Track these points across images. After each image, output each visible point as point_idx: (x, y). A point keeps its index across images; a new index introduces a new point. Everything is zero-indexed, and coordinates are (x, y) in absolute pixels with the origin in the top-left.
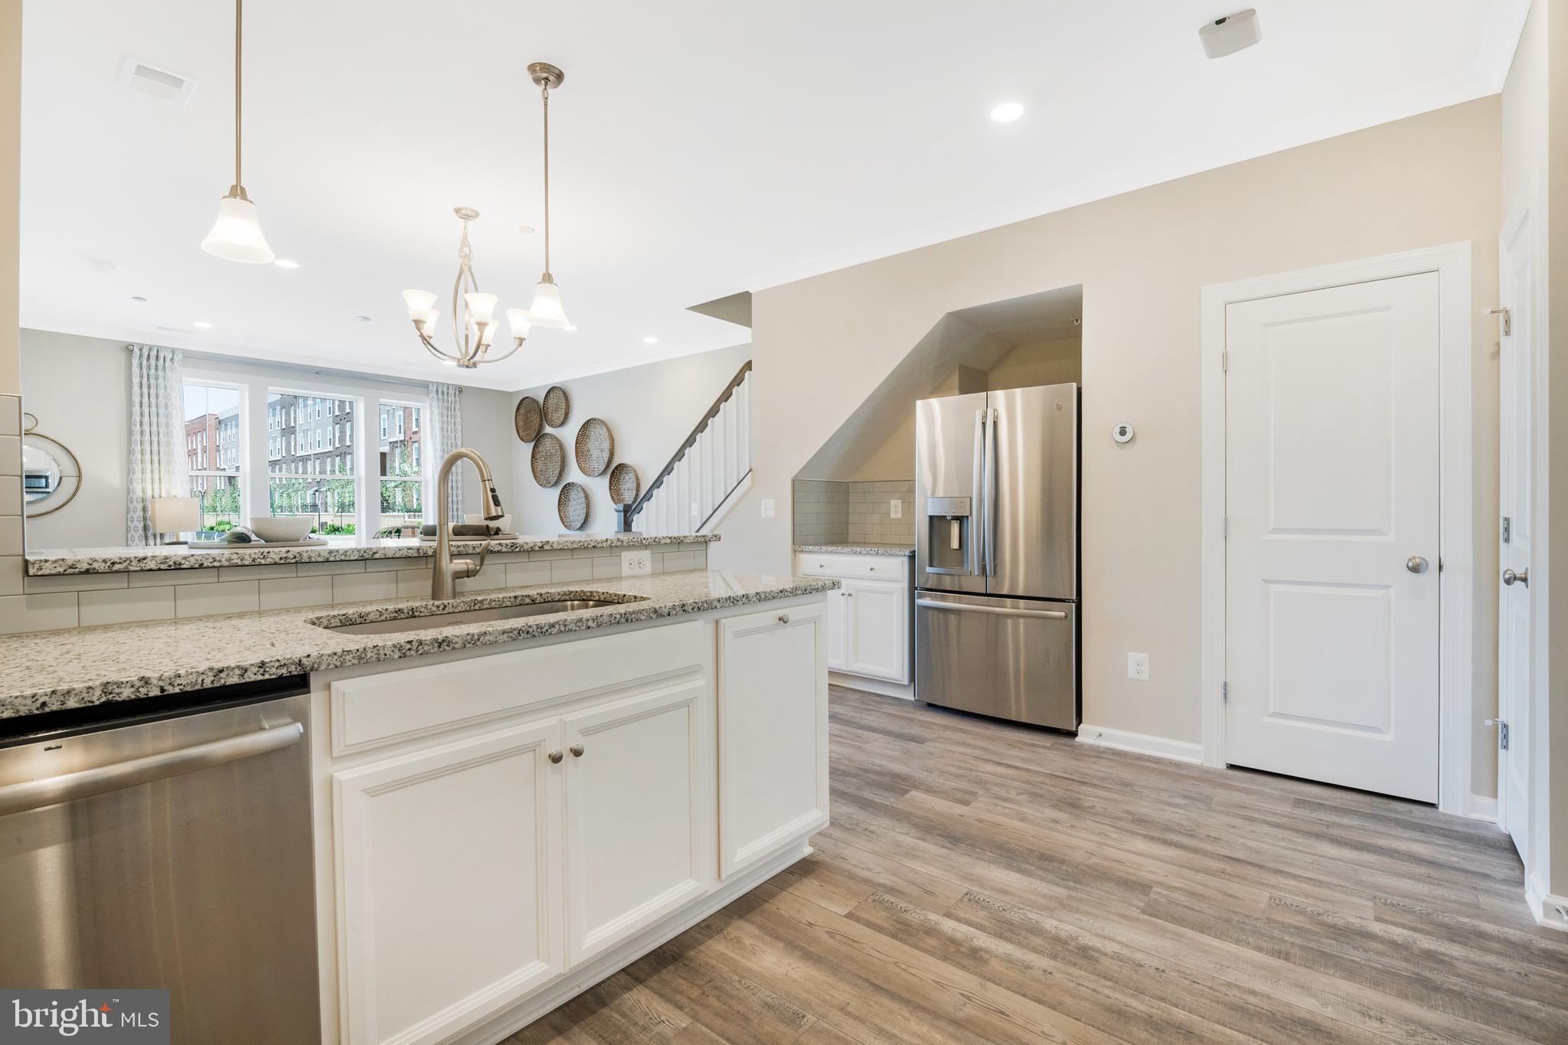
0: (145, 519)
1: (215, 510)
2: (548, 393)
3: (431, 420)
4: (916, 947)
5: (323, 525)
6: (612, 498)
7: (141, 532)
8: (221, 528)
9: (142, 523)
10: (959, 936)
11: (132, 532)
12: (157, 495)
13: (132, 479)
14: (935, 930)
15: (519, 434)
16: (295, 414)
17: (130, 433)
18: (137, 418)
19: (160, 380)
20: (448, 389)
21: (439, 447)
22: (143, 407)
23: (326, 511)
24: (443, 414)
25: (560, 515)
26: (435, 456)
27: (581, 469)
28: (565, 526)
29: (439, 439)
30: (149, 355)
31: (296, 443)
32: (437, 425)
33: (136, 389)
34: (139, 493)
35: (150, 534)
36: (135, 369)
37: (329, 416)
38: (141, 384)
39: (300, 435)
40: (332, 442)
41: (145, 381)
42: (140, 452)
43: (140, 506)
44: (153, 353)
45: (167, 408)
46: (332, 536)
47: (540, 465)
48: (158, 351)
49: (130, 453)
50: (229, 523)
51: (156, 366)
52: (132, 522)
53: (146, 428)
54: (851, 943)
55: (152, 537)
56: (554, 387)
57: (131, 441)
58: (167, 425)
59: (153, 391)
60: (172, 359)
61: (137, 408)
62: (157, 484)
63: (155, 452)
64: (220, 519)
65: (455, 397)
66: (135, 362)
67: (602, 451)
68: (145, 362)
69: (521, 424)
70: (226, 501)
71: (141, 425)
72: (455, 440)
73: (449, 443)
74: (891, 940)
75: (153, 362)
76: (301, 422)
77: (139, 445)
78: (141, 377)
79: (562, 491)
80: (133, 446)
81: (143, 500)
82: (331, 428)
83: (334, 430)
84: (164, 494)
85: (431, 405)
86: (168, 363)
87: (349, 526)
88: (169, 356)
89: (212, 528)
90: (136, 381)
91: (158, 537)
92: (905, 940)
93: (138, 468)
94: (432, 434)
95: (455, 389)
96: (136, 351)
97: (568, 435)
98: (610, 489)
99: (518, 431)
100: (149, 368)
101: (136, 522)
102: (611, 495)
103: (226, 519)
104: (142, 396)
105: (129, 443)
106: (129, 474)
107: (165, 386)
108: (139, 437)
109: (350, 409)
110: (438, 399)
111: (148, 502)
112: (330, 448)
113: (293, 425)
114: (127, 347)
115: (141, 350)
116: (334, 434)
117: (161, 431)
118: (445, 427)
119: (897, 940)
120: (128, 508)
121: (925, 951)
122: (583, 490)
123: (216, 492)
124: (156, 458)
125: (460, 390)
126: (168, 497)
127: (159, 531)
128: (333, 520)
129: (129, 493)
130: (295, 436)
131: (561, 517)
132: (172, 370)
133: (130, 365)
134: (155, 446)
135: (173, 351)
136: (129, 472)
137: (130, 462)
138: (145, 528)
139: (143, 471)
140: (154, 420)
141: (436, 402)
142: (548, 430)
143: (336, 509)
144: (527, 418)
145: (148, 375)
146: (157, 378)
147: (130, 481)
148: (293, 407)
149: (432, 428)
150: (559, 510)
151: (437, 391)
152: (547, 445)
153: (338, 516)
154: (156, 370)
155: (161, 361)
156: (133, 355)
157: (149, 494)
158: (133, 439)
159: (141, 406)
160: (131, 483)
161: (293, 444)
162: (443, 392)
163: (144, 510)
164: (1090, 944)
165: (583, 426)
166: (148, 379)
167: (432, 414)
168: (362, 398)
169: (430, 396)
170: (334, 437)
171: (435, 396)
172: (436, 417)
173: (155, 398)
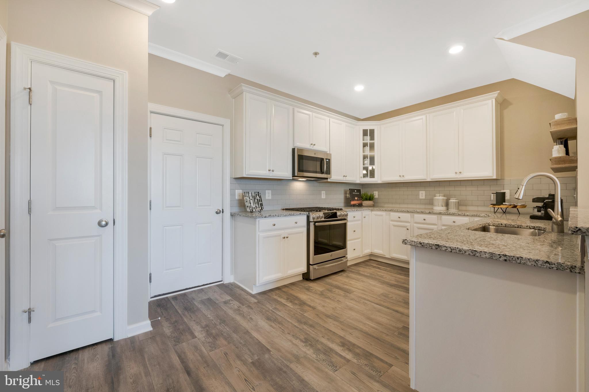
4: (363, 349)
10: (347, 352)
14: (355, 355)
54: (388, 354)
74: (373, 353)
92: (367, 352)
119: (370, 353)
121: (360, 348)
164: (302, 343)
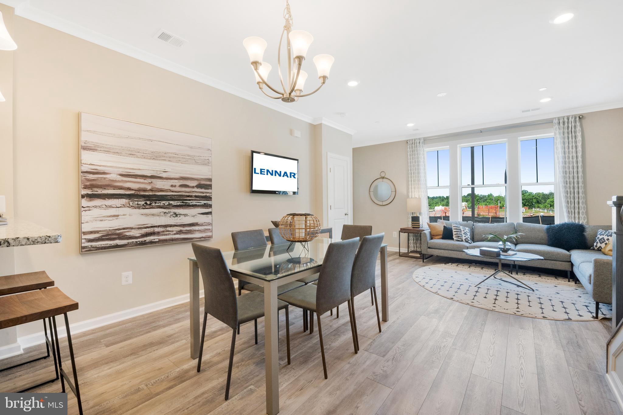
17: (408, 174)
18: (409, 168)
19: (416, 152)
51: (414, 147)
71: (411, 171)
88: (418, 142)
104: (410, 159)
125: (581, 117)
127: (409, 212)
135: (420, 139)
137: (408, 185)
155: (416, 144)
159: (410, 163)
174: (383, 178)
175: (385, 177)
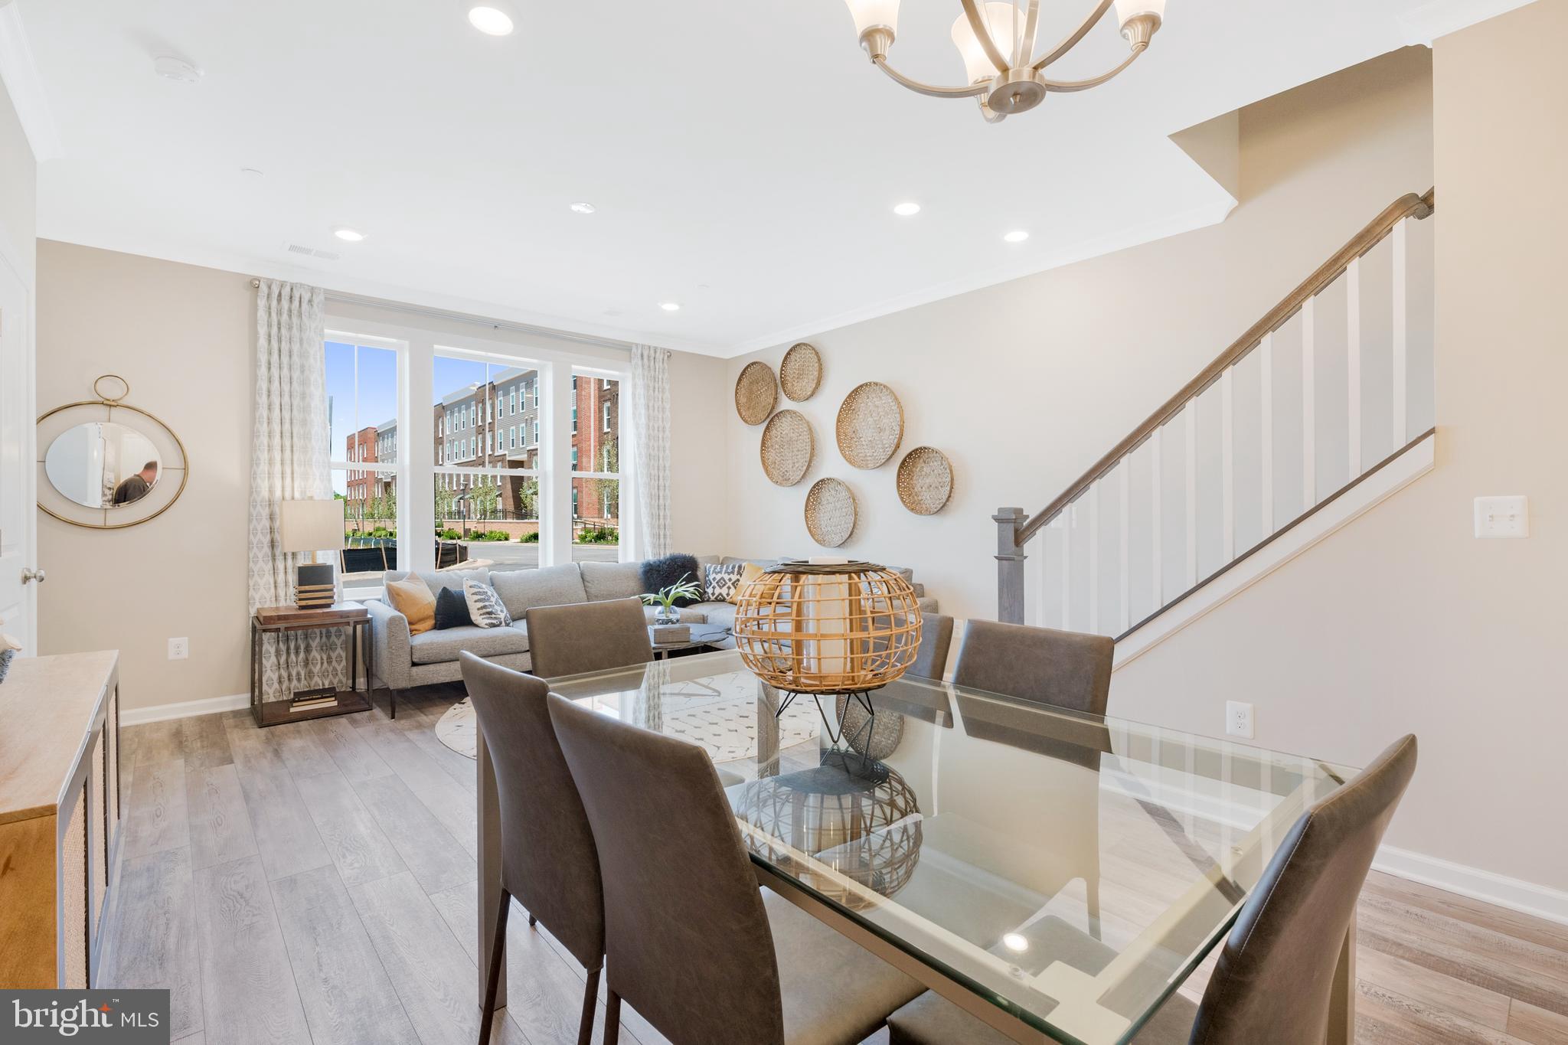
0: (272, 530)
1: (372, 516)
2: (789, 354)
3: (634, 395)
5: (467, 532)
6: (902, 498)
7: (267, 550)
8: (378, 534)
9: (268, 537)
11: (255, 550)
12: (288, 495)
13: (255, 473)
15: (740, 414)
16: (443, 426)
17: (254, 406)
18: (263, 385)
19: (295, 331)
20: (655, 352)
21: (643, 431)
22: (272, 369)
23: (469, 518)
24: (649, 386)
25: (807, 524)
26: (638, 444)
27: (845, 457)
28: (817, 541)
29: (643, 420)
30: (280, 295)
31: (443, 453)
32: (642, 401)
33: (262, 342)
34: (265, 494)
35: (278, 552)
36: (262, 314)
37: (472, 426)
38: (270, 336)
39: (447, 445)
40: (475, 452)
41: (274, 330)
42: (266, 434)
43: (265, 512)
44: (286, 292)
45: (302, 372)
46: (476, 543)
47: (771, 455)
48: (292, 289)
49: (254, 434)
50: (385, 529)
51: (290, 311)
52: (255, 535)
53: (276, 400)
55: (282, 557)
56: (798, 345)
57: (255, 418)
58: (303, 396)
59: (285, 346)
60: (310, 301)
61: (264, 369)
62: (288, 481)
63: (287, 434)
64: (377, 525)
65: (663, 363)
66: (262, 303)
67: (881, 430)
68: (274, 303)
69: (743, 400)
70: (382, 509)
71: (269, 396)
72: (663, 421)
73: (656, 426)
75: (285, 304)
76: (448, 433)
77: (265, 425)
78: (270, 325)
79: (811, 490)
80: (257, 425)
81: (271, 504)
82: (474, 438)
83: (477, 440)
84: (297, 495)
85: (634, 374)
86: (305, 305)
87: (491, 532)
88: (306, 297)
89: (370, 534)
90: (262, 331)
91: (289, 557)
93: (264, 456)
94: (634, 414)
95: (664, 353)
96: (264, 288)
97: (823, 411)
98: (899, 486)
99: (739, 411)
100: (279, 313)
101: (260, 535)
102: (900, 495)
103: (382, 525)
104: (270, 353)
105: (253, 420)
106: (252, 466)
107: (301, 340)
108: (265, 413)
109: (492, 419)
110: (643, 366)
111: (275, 505)
112: (473, 458)
113: (441, 436)
114: (251, 282)
115: (269, 287)
116: (477, 443)
117: (295, 403)
118: (651, 405)
120: (250, 515)
122: (848, 489)
123: (374, 499)
124: (287, 443)
125: (670, 354)
126: (303, 499)
127: (289, 550)
128: (476, 527)
129: (251, 493)
130: (443, 446)
131: (809, 528)
132: (310, 316)
133: (254, 308)
134: (287, 426)
135: (312, 290)
136: (253, 463)
137: (253, 448)
138: (273, 544)
139: (271, 462)
140: (286, 388)
141: (640, 370)
142: (785, 404)
143: (479, 517)
144: (751, 392)
145: (279, 324)
146: (290, 328)
147: (253, 476)
148: (441, 419)
149: (635, 406)
150: (806, 517)
151: (642, 356)
152: (784, 426)
153: (481, 523)
154: (290, 316)
155: (296, 303)
156: (259, 294)
157: (278, 493)
158: (258, 415)
159: (269, 369)
160: (255, 479)
161: (441, 454)
162: (649, 357)
163: (272, 517)
165: (850, 396)
166: (279, 328)
167: (634, 386)
168: (550, 364)
169: (633, 362)
170: (477, 446)
171: (640, 363)
172: (641, 391)
173: (288, 358)
174: (109, 404)
175: (121, 402)
